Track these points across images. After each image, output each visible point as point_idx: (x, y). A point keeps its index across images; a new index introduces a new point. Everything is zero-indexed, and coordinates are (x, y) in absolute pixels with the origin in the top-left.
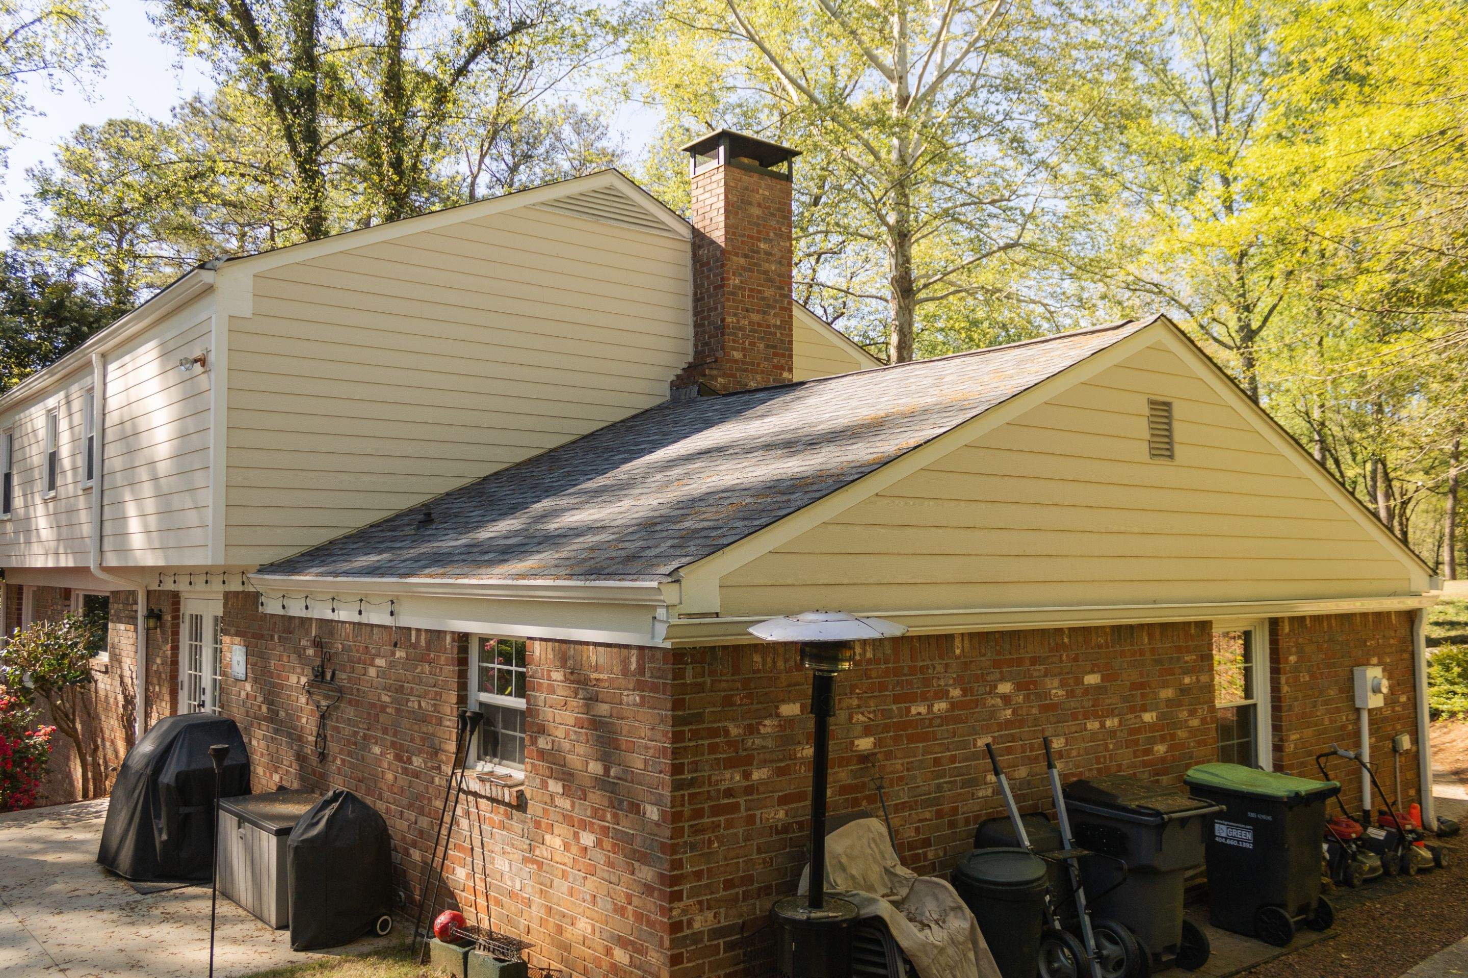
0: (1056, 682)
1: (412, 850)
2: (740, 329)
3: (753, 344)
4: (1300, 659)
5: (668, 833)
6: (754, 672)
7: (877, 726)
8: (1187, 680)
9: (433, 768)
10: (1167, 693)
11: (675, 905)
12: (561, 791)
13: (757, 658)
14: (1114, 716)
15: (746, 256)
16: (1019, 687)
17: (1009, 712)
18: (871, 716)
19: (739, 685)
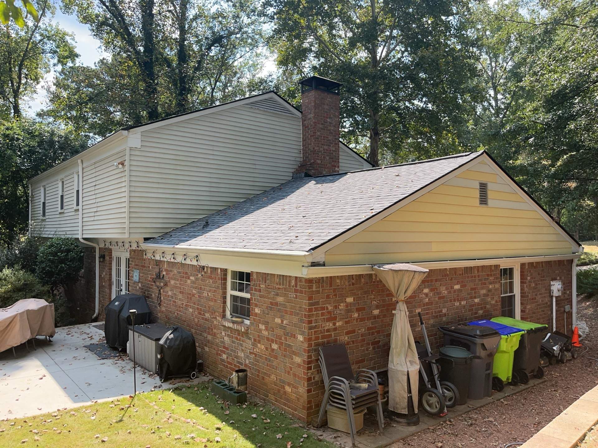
0: (444, 288)
1: (205, 347)
2: (320, 152)
3: (324, 157)
4: (532, 278)
5: (307, 346)
6: (337, 286)
7: (380, 305)
8: (491, 287)
9: (213, 318)
10: (484, 292)
11: (309, 371)
12: (264, 328)
13: (338, 281)
14: (464, 300)
15: (322, 124)
16: (431, 290)
17: (427, 299)
18: (379, 302)
19: (332, 291)
